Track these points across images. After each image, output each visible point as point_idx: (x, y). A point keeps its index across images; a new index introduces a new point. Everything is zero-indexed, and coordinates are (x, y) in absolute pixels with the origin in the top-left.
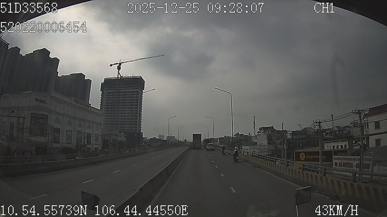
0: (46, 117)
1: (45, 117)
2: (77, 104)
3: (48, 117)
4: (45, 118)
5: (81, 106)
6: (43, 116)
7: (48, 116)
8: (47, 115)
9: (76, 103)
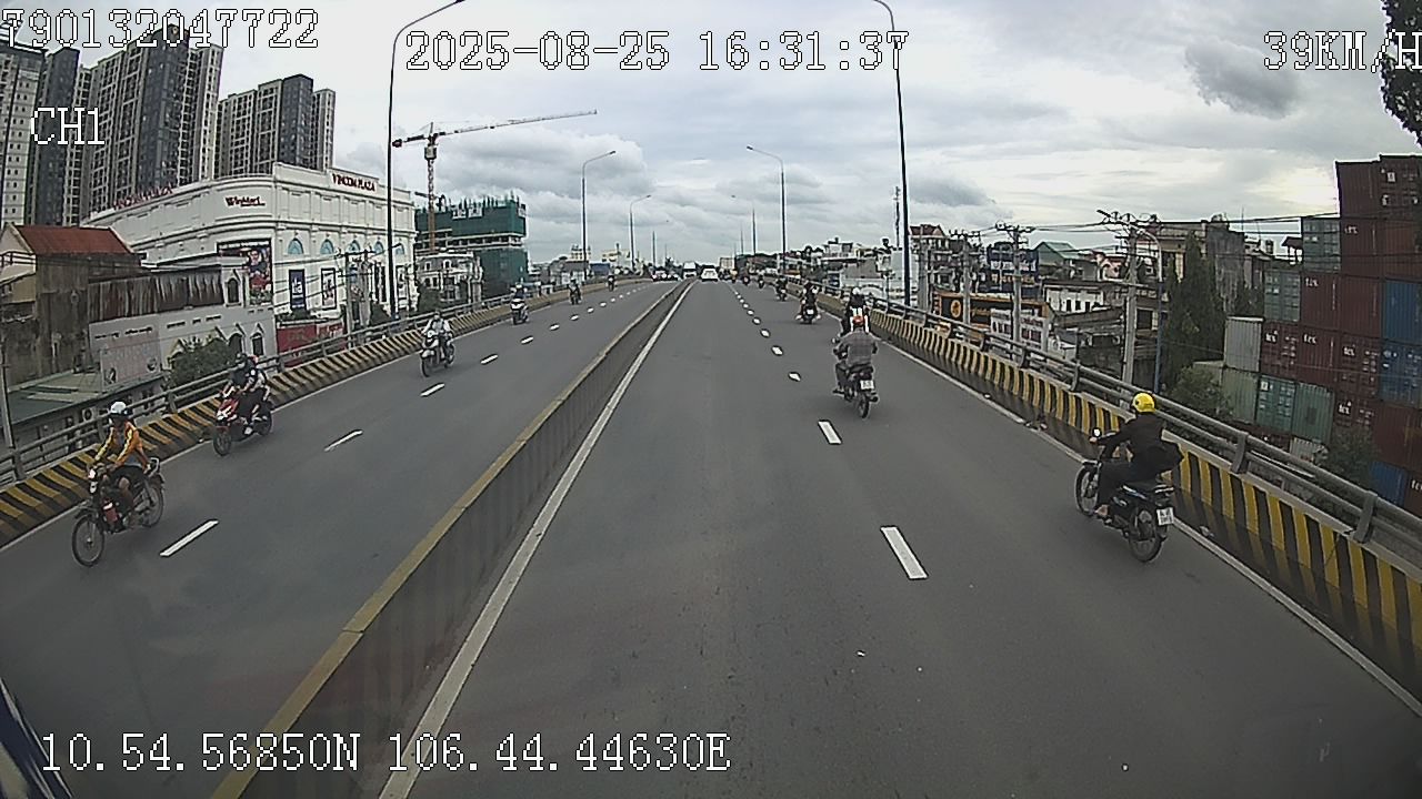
0: (267, 243)
1: (262, 243)
2: (342, 187)
3: (270, 246)
4: (263, 247)
5: (353, 189)
6: (255, 244)
7: (269, 240)
8: (268, 236)
9: (339, 183)
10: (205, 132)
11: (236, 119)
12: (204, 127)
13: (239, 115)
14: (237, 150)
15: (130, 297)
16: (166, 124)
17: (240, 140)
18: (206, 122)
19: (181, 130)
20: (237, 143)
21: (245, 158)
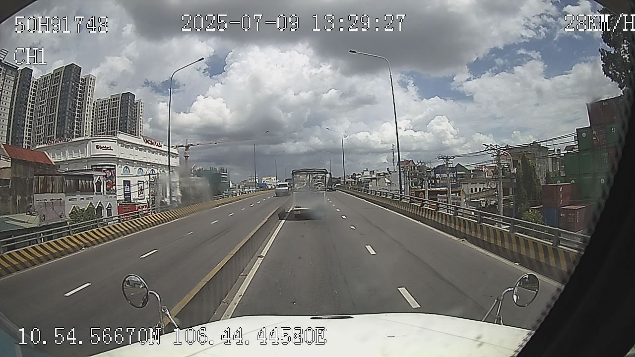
0: (114, 167)
1: (112, 167)
2: (147, 145)
3: (115, 169)
4: (112, 169)
5: (152, 146)
6: (109, 167)
8: (114, 164)
9: (146, 143)
10: (87, 114)
11: (101, 110)
12: (87, 113)
13: (102, 109)
14: (101, 125)
15: (52, 184)
16: (70, 109)
17: (102, 120)
18: (87, 110)
19: (76, 113)
20: (101, 121)
21: (104, 129)
